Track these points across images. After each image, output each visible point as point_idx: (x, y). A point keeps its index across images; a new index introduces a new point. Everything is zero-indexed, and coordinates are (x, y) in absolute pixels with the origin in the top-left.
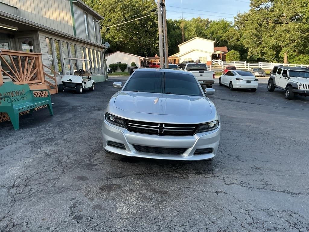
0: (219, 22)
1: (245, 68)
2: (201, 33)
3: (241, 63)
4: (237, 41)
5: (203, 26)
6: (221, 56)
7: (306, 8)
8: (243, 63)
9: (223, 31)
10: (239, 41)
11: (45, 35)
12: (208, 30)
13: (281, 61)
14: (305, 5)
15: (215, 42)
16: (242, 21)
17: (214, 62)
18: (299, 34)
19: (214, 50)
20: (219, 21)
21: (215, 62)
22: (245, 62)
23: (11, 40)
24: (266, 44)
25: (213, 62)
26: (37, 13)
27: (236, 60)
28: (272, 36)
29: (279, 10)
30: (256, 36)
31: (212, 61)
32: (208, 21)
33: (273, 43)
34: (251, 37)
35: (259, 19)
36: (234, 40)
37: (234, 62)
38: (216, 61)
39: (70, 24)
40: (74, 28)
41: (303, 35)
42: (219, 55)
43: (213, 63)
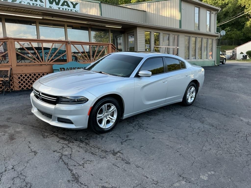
11: (144, 29)
23: (123, 35)
26: (157, 13)
39: (177, 19)
40: (180, 21)
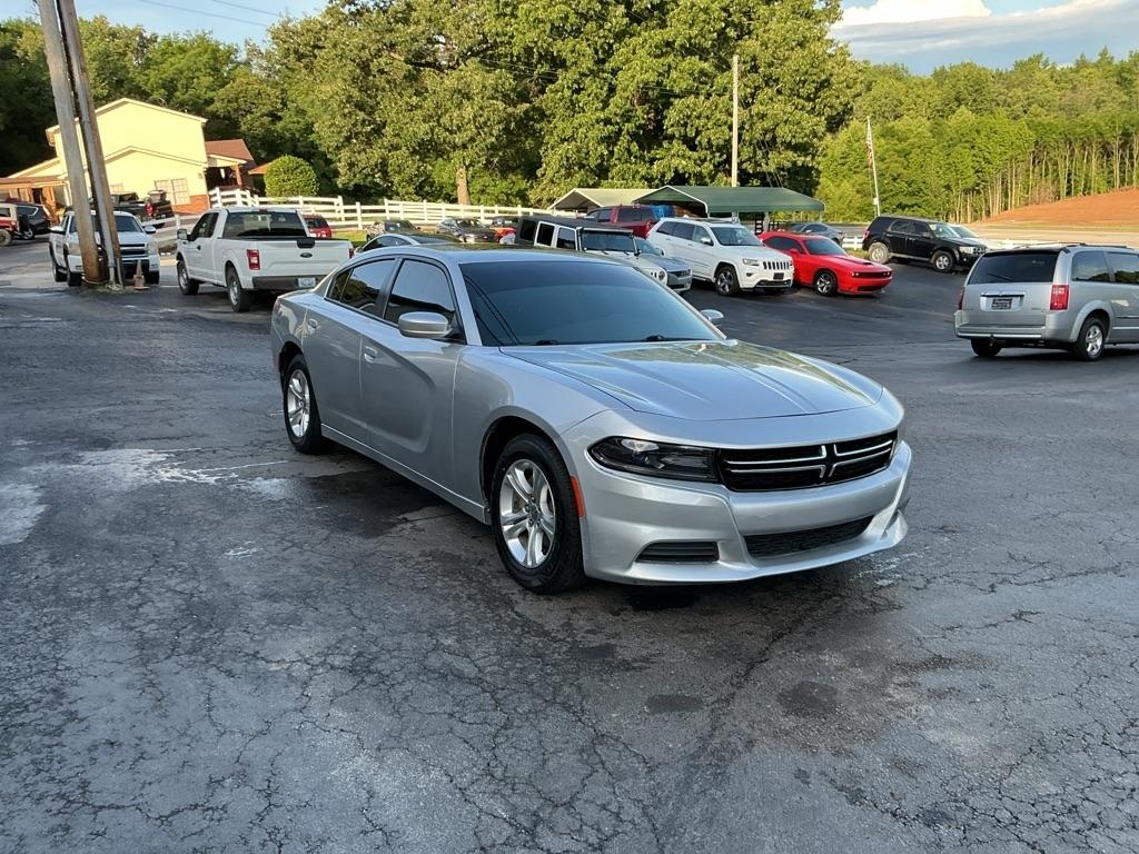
0: (186, 41)
1: (340, 219)
2: (120, 83)
3: (324, 203)
4: (273, 122)
5: (125, 54)
6: (238, 176)
7: (513, 20)
8: (332, 204)
9: (212, 79)
10: (280, 118)
12: (152, 73)
13: (428, 193)
14: (509, 10)
15: (205, 120)
16: (301, 48)
17: (218, 198)
18: (500, 105)
19: (208, 154)
20: (185, 37)
21: (223, 197)
22: (339, 200)
24: (398, 135)
25: (213, 199)
27: (303, 193)
28: (412, 108)
29: (430, 20)
30: (360, 106)
31: (211, 197)
32: (141, 36)
33: (420, 135)
34: (346, 111)
35: (364, 47)
36: (262, 116)
37: (301, 199)
38: (227, 197)
41: (510, 110)
42: (228, 170)
43: (216, 202)
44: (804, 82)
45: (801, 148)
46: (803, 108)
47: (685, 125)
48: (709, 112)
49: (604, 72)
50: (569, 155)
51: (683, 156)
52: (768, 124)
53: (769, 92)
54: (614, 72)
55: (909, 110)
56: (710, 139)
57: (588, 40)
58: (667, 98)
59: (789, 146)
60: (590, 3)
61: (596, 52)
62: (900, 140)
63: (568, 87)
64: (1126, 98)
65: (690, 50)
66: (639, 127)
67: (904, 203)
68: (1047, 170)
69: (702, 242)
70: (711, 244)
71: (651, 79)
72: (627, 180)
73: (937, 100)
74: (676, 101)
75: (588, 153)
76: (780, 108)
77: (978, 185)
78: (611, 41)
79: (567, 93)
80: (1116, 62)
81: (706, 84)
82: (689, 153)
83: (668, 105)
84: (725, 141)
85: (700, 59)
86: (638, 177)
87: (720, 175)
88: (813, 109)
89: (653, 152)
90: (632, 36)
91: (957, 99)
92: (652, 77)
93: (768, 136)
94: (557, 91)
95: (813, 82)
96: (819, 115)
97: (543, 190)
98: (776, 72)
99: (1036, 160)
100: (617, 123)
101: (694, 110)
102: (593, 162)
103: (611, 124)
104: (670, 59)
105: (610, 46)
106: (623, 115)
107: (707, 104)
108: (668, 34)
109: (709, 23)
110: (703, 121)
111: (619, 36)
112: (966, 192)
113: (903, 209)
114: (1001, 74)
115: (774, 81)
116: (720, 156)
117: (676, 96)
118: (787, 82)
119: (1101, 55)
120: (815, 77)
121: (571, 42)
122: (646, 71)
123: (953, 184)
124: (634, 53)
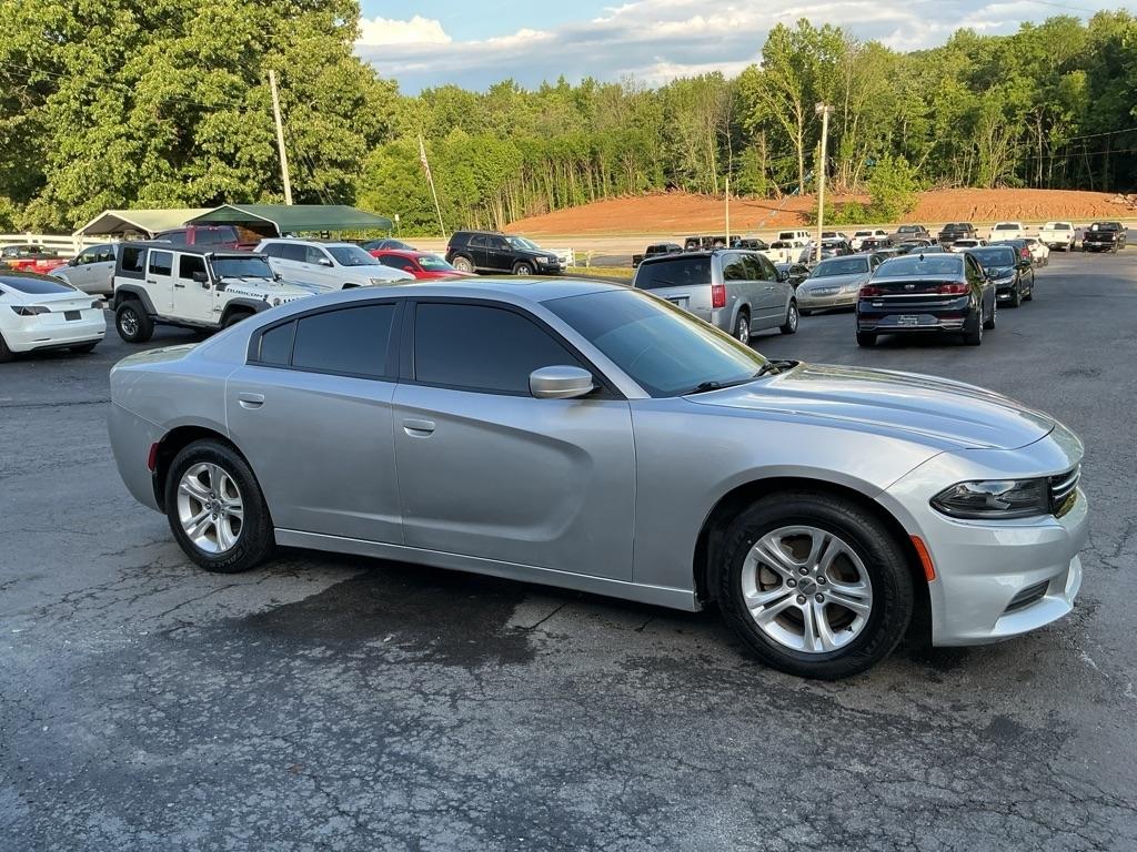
44: (339, 99)
45: (344, 165)
46: (342, 126)
47: (222, 141)
48: (246, 128)
49: (117, 82)
50: (88, 173)
51: (224, 174)
52: (310, 140)
53: (305, 108)
54: (131, 83)
55: (407, 129)
56: (252, 156)
57: (93, 46)
58: (196, 111)
59: (333, 163)
60: (91, 4)
61: (106, 60)
62: (407, 158)
63: (75, 98)
64: (586, 121)
65: (218, 62)
66: (168, 142)
67: (421, 218)
68: (536, 185)
69: (320, 264)
70: (331, 265)
71: (178, 91)
72: (161, 199)
73: (431, 119)
74: (207, 116)
75: (111, 171)
76: (318, 124)
77: (482, 200)
78: (122, 49)
79: (75, 105)
80: (572, 88)
81: (238, 97)
82: (229, 170)
83: (197, 119)
84: (269, 158)
85: (229, 72)
86: (174, 196)
87: (265, 193)
88: (351, 126)
89: (184, 169)
90: (146, 43)
91: (449, 120)
92: (179, 89)
93: (312, 153)
94: (60, 103)
95: (349, 99)
96: (357, 132)
97: (30, 214)
98: (308, 88)
99: (527, 178)
100: (141, 139)
101: (230, 125)
102: (119, 182)
103: (134, 139)
104: (195, 69)
105: (121, 54)
106: (146, 130)
107: (244, 118)
108: (189, 44)
109: (234, 34)
110: (241, 137)
111: (131, 43)
112: (474, 207)
113: (421, 225)
114: (483, 97)
115: (308, 97)
116: (264, 174)
117: (206, 110)
118: (322, 99)
119: (559, 82)
120: (350, 95)
121: (72, 48)
122: (171, 83)
123: (461, 200)
124: (151, 63)
